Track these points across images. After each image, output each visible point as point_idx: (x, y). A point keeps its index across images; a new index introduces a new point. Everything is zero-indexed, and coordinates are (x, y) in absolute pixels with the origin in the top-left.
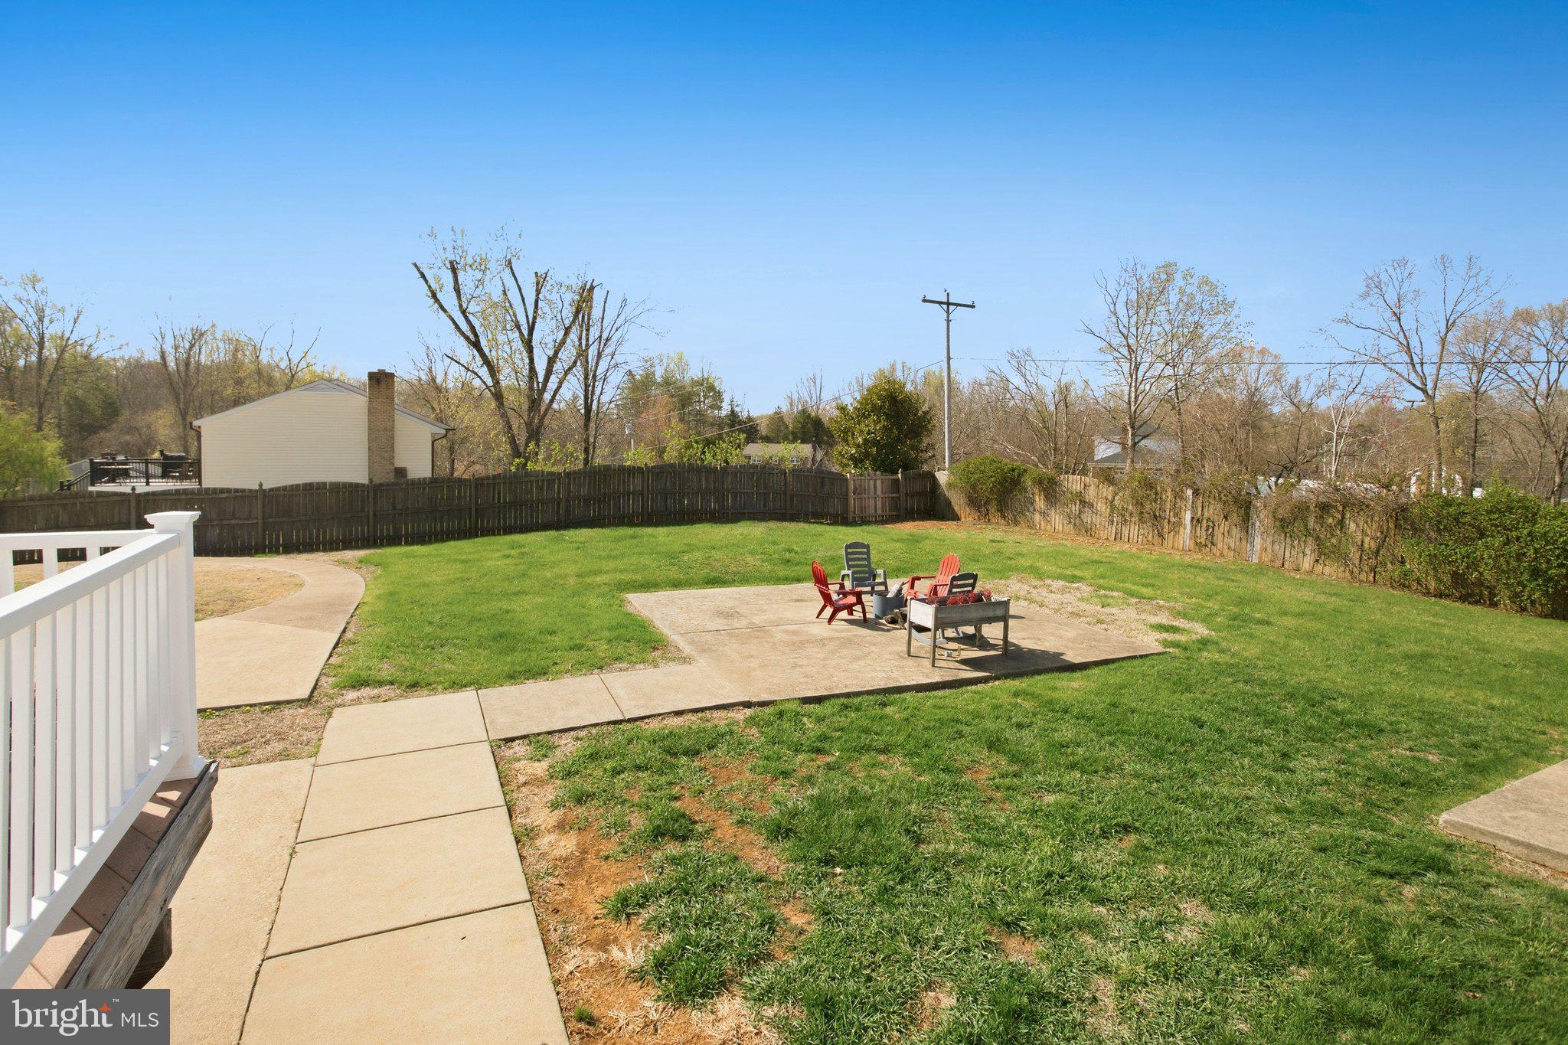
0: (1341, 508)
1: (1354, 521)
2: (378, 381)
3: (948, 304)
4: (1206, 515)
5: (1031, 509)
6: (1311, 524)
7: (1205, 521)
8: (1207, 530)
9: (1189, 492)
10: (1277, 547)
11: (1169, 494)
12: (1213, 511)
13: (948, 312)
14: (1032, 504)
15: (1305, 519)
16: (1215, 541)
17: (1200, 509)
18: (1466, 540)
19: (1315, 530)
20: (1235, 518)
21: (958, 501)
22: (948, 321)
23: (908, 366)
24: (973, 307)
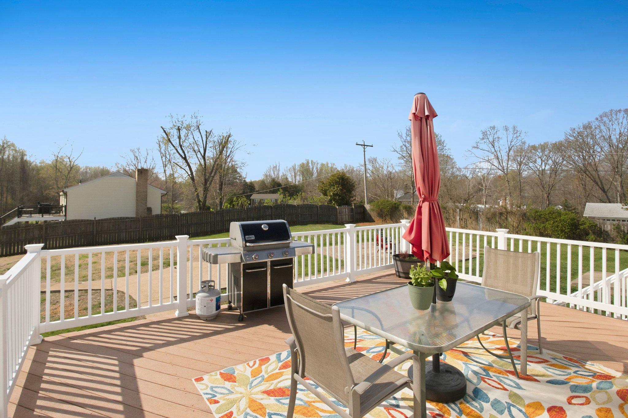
0: (506, 214)
1: (510, 218)
2: (141, 172)
3: (364, 145)
4: (464, 217)
5: (402, 217)
6: (497, 219)
7: (464, 220)
8: (464, 222)
9: (458, 210)
10: (487, 227)
11: (451, 211)
12: (466, 216)
13: (364, 148)
14: (403, 215)
15: (495, 218)
16: (467, 226)
17: (462, 216)
18: (543, 223)
19: (498, 221)
20: (473, 218)
21: (373, 215)
22: (364, 151)
23: (314, 162)
24: (372, 146)
